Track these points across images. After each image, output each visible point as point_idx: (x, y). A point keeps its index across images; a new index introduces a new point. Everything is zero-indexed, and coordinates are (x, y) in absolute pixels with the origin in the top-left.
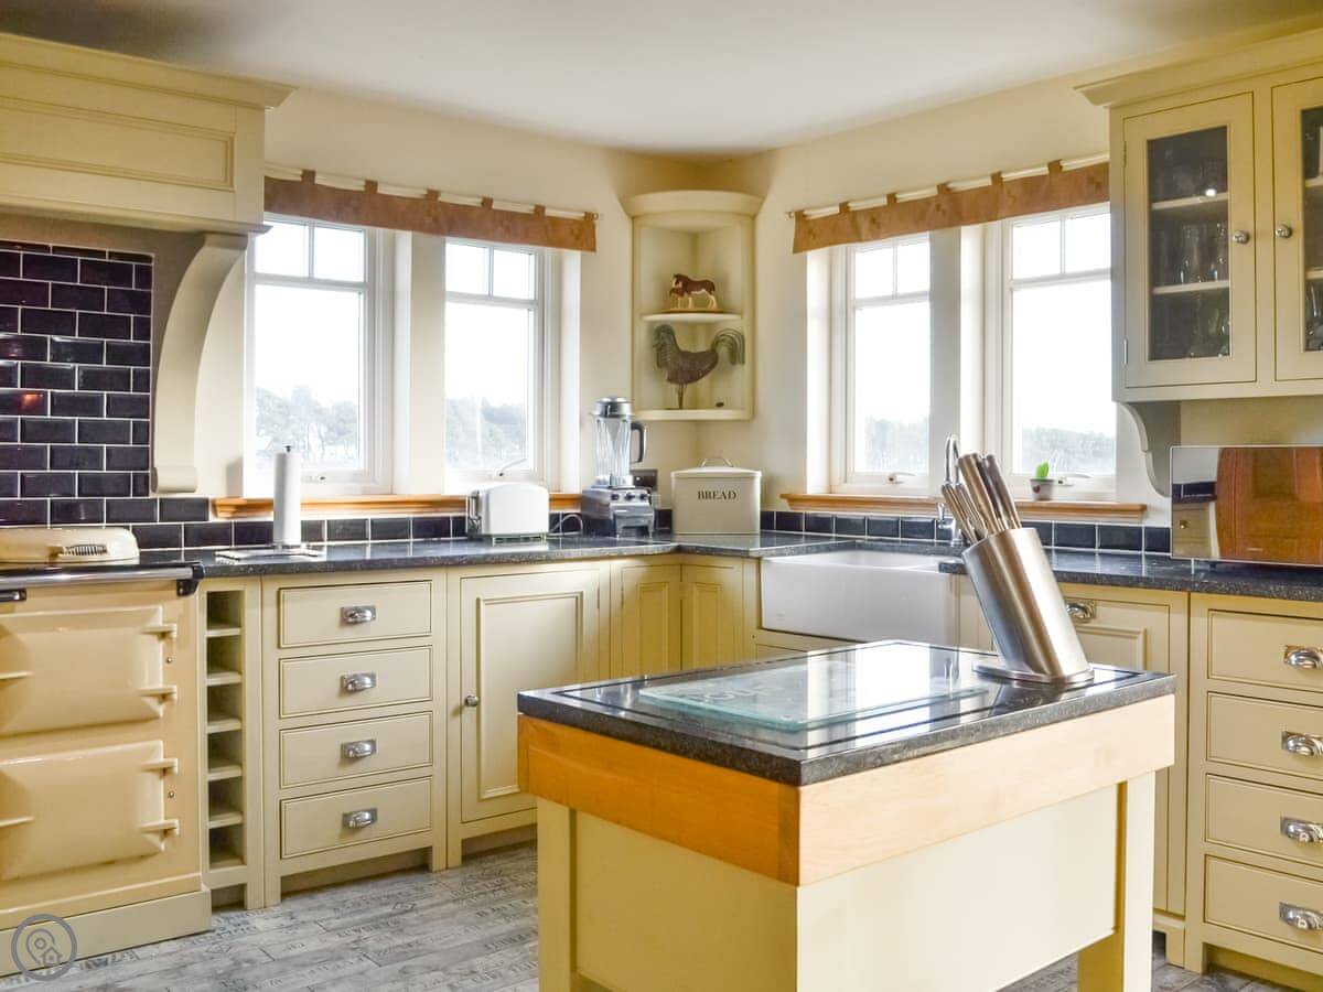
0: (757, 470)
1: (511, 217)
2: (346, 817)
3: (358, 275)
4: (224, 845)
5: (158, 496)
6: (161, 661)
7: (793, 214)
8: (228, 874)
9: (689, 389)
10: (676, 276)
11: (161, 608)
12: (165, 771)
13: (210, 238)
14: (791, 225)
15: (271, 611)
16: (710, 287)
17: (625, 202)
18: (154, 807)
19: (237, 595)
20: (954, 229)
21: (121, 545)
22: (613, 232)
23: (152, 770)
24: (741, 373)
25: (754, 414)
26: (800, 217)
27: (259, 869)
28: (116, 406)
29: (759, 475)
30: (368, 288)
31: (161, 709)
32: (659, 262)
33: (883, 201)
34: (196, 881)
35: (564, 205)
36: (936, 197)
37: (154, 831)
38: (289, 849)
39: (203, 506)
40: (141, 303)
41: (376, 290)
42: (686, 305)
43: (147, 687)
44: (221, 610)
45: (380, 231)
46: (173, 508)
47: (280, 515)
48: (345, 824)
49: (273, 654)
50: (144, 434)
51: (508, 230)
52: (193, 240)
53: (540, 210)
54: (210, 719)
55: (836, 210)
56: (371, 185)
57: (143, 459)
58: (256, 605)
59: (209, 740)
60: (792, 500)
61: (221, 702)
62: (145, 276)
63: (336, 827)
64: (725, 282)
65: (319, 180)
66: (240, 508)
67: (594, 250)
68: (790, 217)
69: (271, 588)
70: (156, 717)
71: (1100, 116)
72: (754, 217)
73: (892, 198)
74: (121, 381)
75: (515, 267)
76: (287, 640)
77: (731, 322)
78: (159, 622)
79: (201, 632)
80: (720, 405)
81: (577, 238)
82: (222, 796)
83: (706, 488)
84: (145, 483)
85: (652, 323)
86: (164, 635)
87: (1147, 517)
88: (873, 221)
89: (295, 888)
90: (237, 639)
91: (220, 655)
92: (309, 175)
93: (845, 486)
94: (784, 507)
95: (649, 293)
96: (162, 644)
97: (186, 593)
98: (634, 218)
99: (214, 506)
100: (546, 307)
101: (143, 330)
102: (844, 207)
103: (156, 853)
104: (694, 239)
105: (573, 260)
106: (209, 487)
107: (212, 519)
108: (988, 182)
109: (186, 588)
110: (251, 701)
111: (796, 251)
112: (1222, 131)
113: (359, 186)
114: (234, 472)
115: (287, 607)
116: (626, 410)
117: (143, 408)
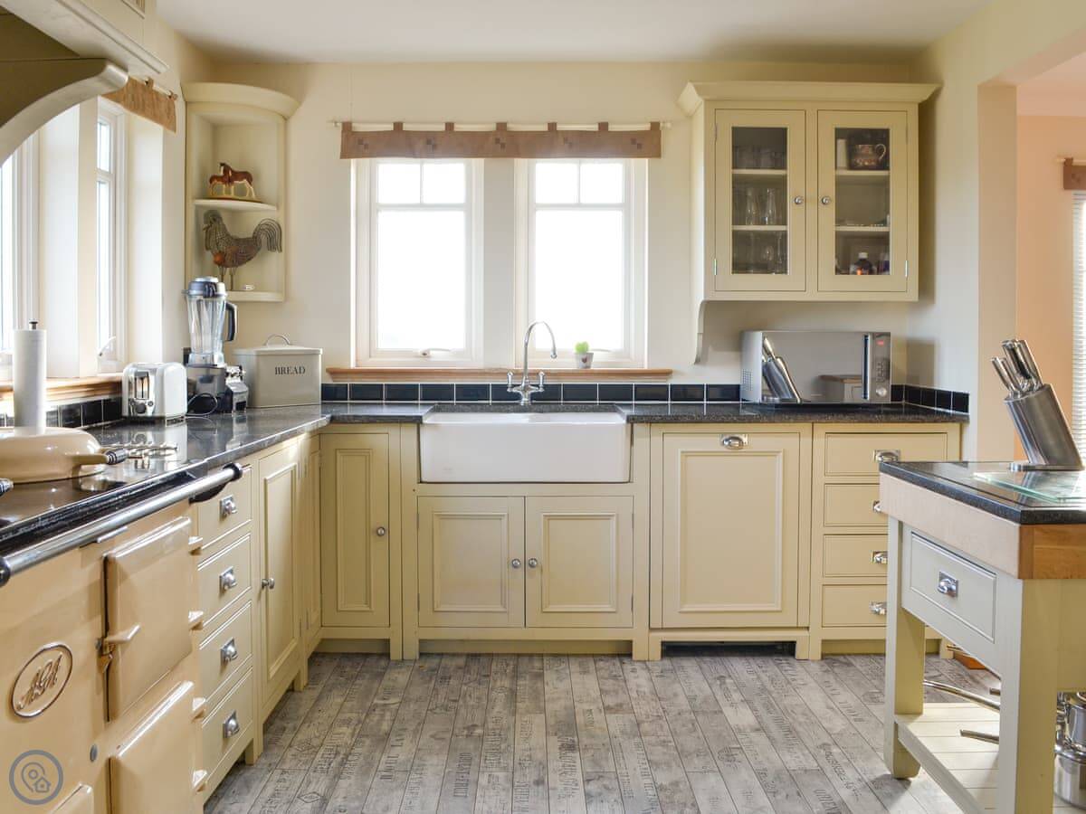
7: (340, 125)
10: (223, 165)
16: (249, 178)
17: (184, 87)
24: (277, 259)
25: (287, 298)
26: (347, 127)
29: (321, 352)
33: (442, 128)
36: (495, 132)
42: (229, 192)
53: (150, 82)
55: (390, 127)
64: (260, 175)
67: (174, 129)
68: (336, 126)
73: (450, 126)
77: (269, 212)
83: (283, 364)
85: (202, 207)
87: (671, 378)
88: (429, 142)
93: (370, 360)
98: (187, 103)
102: (398, 126)
108: (544, 128)
111: (343, 155)
112: (782, 131)
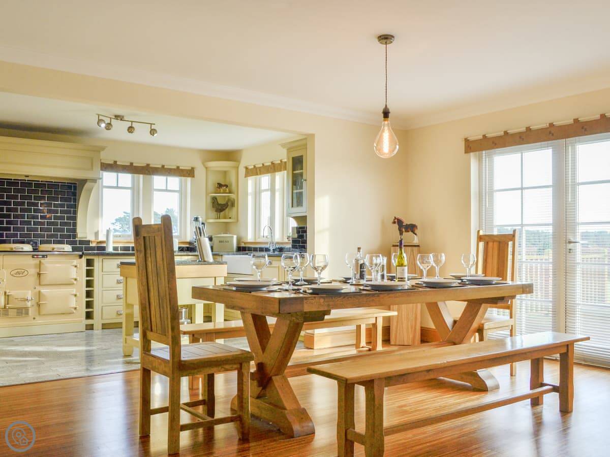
0: (235, 235)
1: (170, 170)
2: (117, 311)
3: (130, 185)
4: (89, 316)
5: (78, 239)
6: (75, 273)
8: (90, 322)
9: (222, 213)
10: (218, 183)
11: (75, 261)
12: (75, 295)
13: (88, 181)
14: (245, 170)
15: (101, 263)
16: (227, 186)
17: (203, 163)
18: (73, 303)
19: (93, 260)
20: (274, 173)
21: (68, 248)
22: (200, 172)
23: (72, 295)
24: (235, 209)
25: (238, 220)
26: (246, 168)
27: (97, 321)
28: (68, 218)
29: (235, 237)
30: (132, 188)
31: (75, 282)
32: (214, 179)
34: (82, 320)
35: (185, 166)
36: (271, 165)
37: (73, 308)
38: (104, 317)
39: (88, 242)
40: (74, 194)
41: (134, 189)
42: (220, 191)
43: (73, 277)
44: (90, 263)
45: (136, 175)
46: (81, 242)
47: (107, 245)
48: (117, 314)
49: (101, 273)
50: (75, 225)
51: (169, 173)
52: (84, 181)
53: (178, 167)
54: (87, 287)
55: (253, 167)
56: (132, 164)
57: (74, 230)
58: (97, 262)
59: (86, 292)
60: (245, 243)
61: (89, 284)
62: (75, 188)
63: (115, 314)
64: (231, 185)
65: (118, 163)
66: (98, 243)
67: (194, 177)
68: (244, 168)
69: (101, 258)
70: (74, 284)
71: (285, 151)
72: (238, 167)
73: (263, 164)
74: (69, 212)
75: (174, 182)
76: (104, 270)
77: (232, 196)
78: (75, 264)
79: (84, 268)
80: (230, 218)
81: (189, 174)
82: (89, 305)
83: (222, 239)
84: (75, 236)
85: (211, 196)
86: (76, 266)
88: (260, 170)
89: (105, 326)
90: (93, 269)
91: (89, 273)
92: (115, 162)
94: (243, 245)
95: (211, 187)
96: (75, 269)
97: (81, 258)
98: (206, 168)
99: (92, 242)
100: (182, 192)
101: (75, 200)
102: (255, 166)
103: (73, 313)
104: (225, 173)
105: (189, 179)
106: (90, 237)
107: (91, 245)
108: (279, 162)
109: (81, 257)
110: (96, 283)
111: (245, 177)
112: (302, 156)
113: (128, 164)
114: (97, 234)
115: (104, 264)
116: (200, 219)
117: (75, 218)
